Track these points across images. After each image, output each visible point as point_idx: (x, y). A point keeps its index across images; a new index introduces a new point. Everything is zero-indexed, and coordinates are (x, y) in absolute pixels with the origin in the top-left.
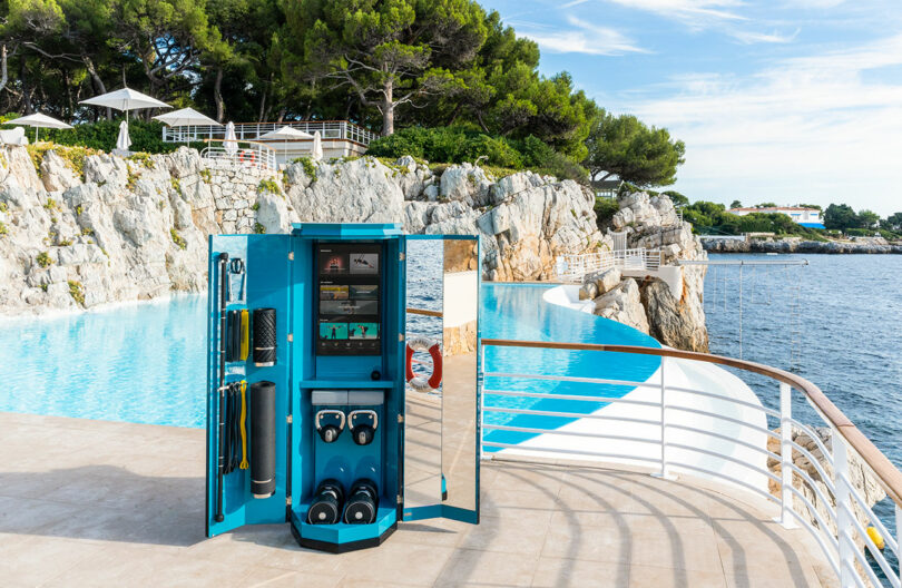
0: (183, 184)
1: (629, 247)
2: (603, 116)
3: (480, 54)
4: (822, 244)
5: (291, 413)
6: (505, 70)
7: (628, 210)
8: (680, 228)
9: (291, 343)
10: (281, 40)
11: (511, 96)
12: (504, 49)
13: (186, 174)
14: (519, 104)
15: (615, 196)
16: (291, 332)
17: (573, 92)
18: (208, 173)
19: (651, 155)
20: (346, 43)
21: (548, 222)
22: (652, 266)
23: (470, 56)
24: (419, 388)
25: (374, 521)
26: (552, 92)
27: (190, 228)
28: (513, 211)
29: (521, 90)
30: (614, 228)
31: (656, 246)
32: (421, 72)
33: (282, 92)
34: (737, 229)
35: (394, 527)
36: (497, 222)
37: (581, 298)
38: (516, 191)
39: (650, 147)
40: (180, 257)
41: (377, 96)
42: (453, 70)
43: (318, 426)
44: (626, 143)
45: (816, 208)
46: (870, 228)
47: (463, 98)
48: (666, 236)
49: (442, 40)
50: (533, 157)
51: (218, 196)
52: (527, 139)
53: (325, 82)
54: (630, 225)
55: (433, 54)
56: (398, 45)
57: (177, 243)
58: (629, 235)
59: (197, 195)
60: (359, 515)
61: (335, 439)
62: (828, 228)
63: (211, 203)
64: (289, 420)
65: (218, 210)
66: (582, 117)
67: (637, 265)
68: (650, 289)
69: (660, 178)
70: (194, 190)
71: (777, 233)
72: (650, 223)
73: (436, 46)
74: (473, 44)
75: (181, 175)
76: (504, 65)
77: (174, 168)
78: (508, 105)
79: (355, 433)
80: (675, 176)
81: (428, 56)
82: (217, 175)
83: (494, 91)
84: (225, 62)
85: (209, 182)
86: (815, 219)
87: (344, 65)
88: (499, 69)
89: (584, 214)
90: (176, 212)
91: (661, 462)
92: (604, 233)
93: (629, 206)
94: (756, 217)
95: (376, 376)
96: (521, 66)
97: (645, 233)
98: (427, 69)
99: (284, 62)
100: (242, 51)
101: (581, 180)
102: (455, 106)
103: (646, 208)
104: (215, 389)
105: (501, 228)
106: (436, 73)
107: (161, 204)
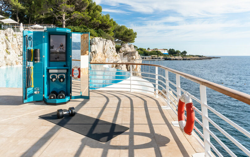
0: (9, 38)
1: (123, 56)
2: (117, 25)
3: (87, 8)
4: (168, 58)
5: (44, 74)
6: (93, 13)
7: (123, 48)
8: (135, 52)
9: (44, 58)
10: (35, 3)
11: (95, 19)
12: (93, 7)
13: (9, 35)
14: (97, 21)
15: (120, 45)
16: (44, 55)
17: (110, 19)
18: (15, 35)
19: (129, 35)
20: (52, 4)
21: (104, 49)
22: (129, 61)
23: (84, 9)
24: (75, 78)
25: (65, 98)
26: (105, 18)
27: (11, 49)
28: (96, 46)
29: (97, 18)
30: (120, 52)
31: (130, 56)
32: (72, 12)
33: (35, 17)
34: (149, 55)
35: (69, 101)
36: (92, 49)
37: (112, 67)
38: (96, 42)
39: (128, 33)
40: (8, 56)
41: (61, 18)
42: (80, 12)
43: (51, 78)
44: (123, 32)
45: (167, 50)
46: (178, 54)
47: (83, 20)
48: (132, 54)
49: (77, 4)
50: (100, 34)
51: (18, 41)
52: (99, 30)
53: (47, 14)
54: (124, 51)
55: (75, 8)
56: (66, 5)
57: (7, 53)
58: (123, 54)
59: (13, 41)
60: (61, 97)
61: (55, 81)
62: (169, 54)
63: (17, 43)
64: (44, 76)
65: (18, 45)
66: (112, 25)
67: (125, 60)
68: (128, 66)
69: (131, 41)
70: (12, 40)
71: (158, 55)
72: (128, 51)
73: (76, 6)
74: (85, 6)
75: (8, 35)
76: (93, 11)
77: (6, 34)
78: (94, 21)
79: (60, 79)
80: (134, 41)
81: (74, 8)
82: (18, 36)
83: (91, 18)
84: (19, 8)
85: (16, 38)
86: (166, 52)
87: (52, 10)
88: (92, 12)
89: (113, 48)
90: (7, 45)
91: (130, 89)
92: (118, 53)
93: (124, 47)
94: (153, 51)
95: (65, 66)
96: (97, 12)
97: (127, 53)
98: (74, 11)
99: (36, 8)
100: (24, 5)
101: (112, 40)
102: (81, 21)
103: (127, 47)
104: (25, 68)
105: (92, 51)
106: (76, 13)
107: (3, 43)
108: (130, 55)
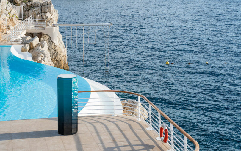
8: (51, 4)
30: (16, 4)
31: (39, 13)
37: (23, 51)
48: (43, 8)
54: (24, 2)
58: (24, 7)
72: (34, 1)
97: (32, 7)
108: (40, 11)
